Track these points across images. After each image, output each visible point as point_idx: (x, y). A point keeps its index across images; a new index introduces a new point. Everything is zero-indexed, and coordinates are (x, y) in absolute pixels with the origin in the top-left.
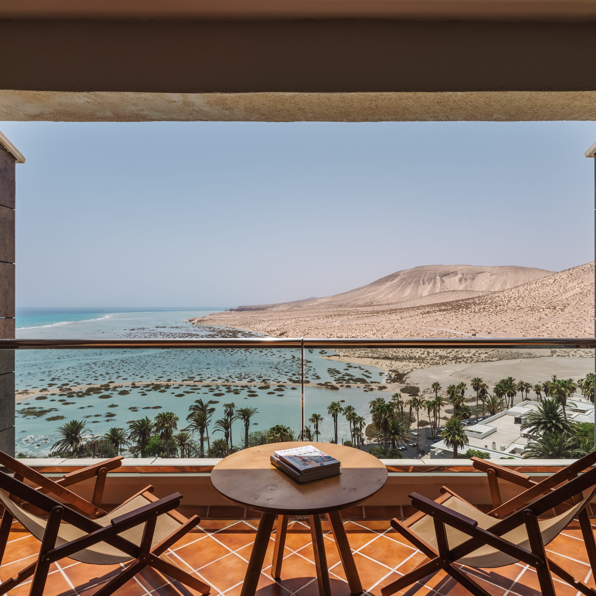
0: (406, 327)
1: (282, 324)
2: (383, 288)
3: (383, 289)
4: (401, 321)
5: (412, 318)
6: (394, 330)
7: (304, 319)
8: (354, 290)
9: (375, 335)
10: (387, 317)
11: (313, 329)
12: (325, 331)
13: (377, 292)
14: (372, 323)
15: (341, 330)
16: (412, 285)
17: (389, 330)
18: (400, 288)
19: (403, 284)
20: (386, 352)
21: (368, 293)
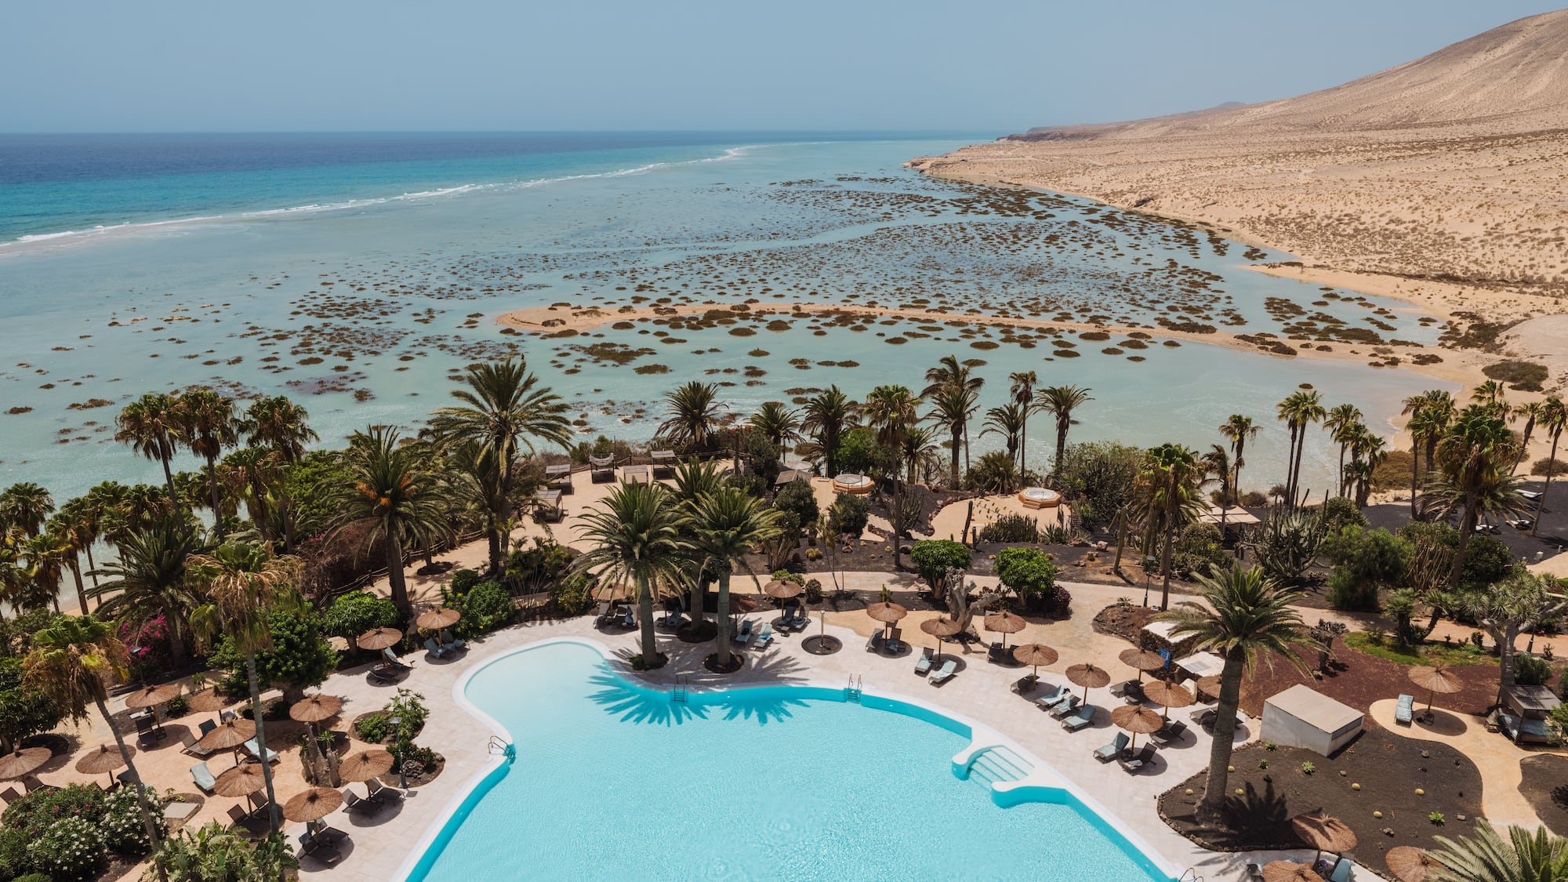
0: (1525, 191)
1: (1144, 175)
2: (1458, 71)
3: (1458, 76)
4: (1510, 171)
5: (1547, 164)
6: (1482, 199)
7: (1205, 163)
8: (1363, 81)
9: (1419, 212)
10: (1463, 161)
11: (1230, 190)
12: (1264, 197)
13: (1434, 85)
14: (1410, 178)
15: (1315, 195)
16: (1561, 60)
17: (1465, 197)
18: (1514, 72)
19: (1527, 60)
20: (1446, 262)
21: (1406, 88)
